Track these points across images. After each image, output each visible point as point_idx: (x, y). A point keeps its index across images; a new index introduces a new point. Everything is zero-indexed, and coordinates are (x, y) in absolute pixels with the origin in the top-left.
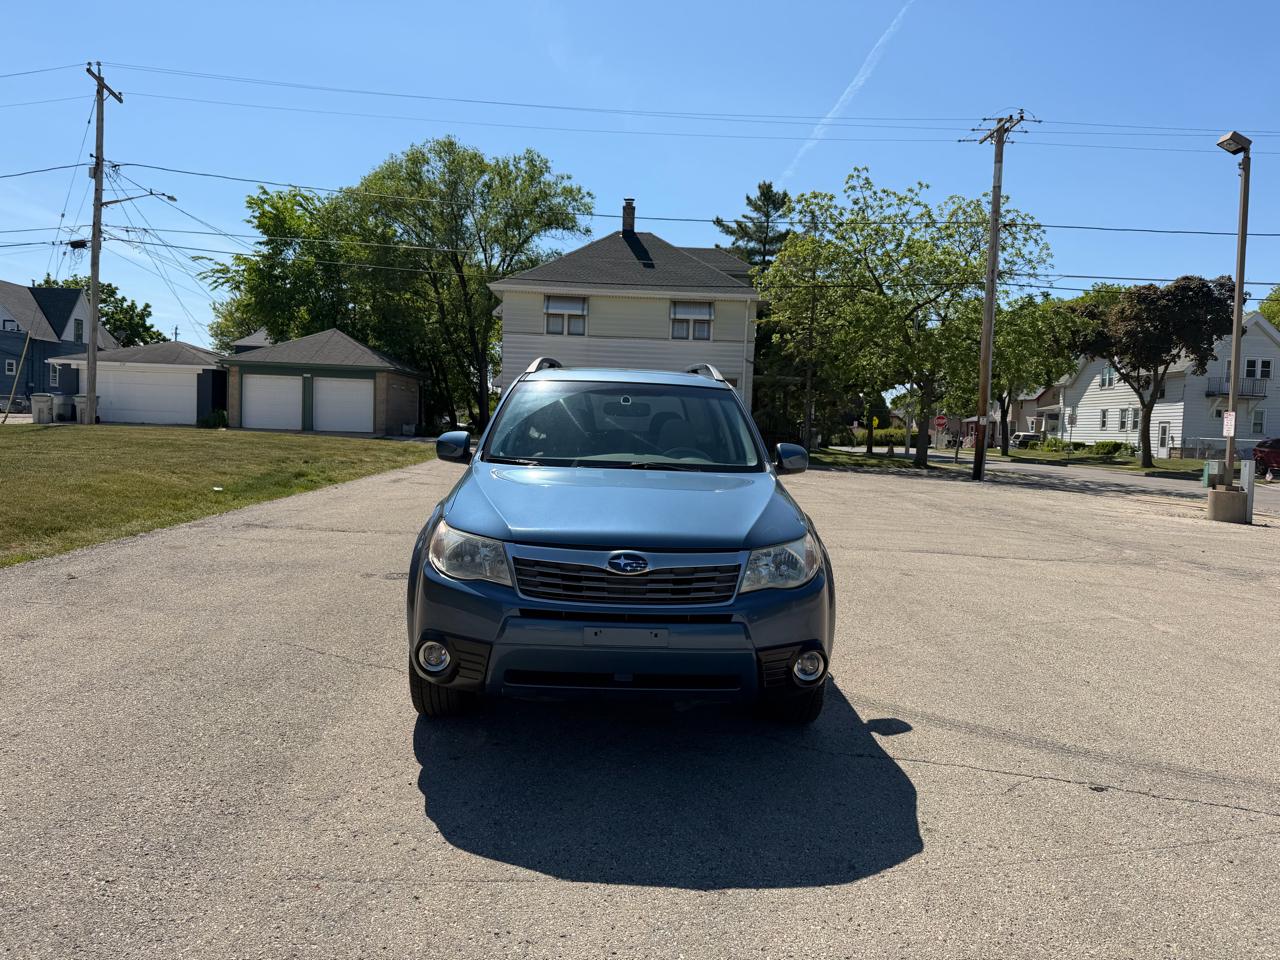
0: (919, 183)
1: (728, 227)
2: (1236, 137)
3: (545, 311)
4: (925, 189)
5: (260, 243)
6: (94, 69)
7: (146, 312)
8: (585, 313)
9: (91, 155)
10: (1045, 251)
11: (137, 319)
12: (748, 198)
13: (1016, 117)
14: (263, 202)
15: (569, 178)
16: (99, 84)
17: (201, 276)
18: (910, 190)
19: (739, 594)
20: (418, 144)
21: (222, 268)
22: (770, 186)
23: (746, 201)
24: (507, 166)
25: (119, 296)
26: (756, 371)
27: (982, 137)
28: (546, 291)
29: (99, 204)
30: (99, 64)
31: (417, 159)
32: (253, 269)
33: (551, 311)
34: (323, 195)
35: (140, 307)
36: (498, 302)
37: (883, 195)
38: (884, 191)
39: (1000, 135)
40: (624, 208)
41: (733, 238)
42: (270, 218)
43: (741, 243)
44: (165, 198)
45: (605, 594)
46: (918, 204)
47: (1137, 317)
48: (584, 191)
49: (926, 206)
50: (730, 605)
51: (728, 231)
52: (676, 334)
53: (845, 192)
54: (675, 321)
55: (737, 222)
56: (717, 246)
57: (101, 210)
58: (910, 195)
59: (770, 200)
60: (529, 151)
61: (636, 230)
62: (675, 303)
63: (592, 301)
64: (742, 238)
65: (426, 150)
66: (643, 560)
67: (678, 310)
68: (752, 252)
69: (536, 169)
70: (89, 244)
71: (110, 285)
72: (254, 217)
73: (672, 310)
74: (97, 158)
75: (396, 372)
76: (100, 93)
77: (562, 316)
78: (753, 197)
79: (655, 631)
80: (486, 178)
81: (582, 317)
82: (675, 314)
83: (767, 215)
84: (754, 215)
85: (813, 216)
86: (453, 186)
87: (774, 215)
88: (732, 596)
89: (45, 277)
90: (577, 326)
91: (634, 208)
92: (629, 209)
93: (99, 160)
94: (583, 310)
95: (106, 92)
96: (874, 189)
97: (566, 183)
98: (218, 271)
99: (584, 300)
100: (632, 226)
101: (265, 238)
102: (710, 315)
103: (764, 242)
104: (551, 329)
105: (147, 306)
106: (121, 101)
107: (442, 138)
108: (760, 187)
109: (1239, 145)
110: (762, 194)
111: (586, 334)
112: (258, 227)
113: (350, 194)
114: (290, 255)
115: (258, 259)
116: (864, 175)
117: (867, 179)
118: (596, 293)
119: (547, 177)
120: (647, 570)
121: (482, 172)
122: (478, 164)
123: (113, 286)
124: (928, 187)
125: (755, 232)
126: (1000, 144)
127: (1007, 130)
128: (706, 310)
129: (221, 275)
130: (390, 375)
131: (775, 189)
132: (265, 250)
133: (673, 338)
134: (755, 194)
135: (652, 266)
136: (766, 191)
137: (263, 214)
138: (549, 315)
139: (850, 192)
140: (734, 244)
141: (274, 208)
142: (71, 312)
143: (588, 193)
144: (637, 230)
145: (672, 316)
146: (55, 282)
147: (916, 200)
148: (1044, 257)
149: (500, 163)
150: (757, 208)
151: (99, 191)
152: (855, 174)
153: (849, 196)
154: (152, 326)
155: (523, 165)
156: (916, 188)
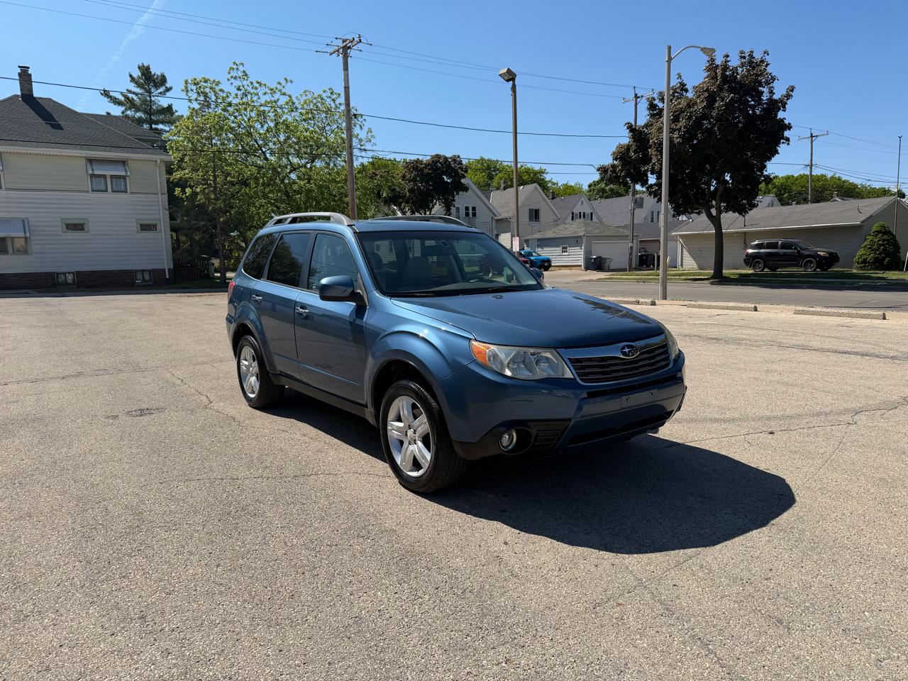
0: (285, 79)
1: (115, 98)
2: (509, 71)
4: (289, 83)
10: (370, 134)
12: (131, 76)
13: (357, 39)
18: (279, 83)
22: (148, 68)
23: (130, 78)
26: (172, 218)
27: (332, 51)
37: (257, 85)
38: (259, 83)
39: (345, 50)
40: (19, 74)
41: (123, 108)
43: (128, 112)
46: (284, 94)
47: (414, 180)
49: (290, 96)
51: (116, 101)
52: (94, 188)
53: (228, 80)
54: (92, 176)
55: (122, 93)
56: (108, 114)
58: (279, 86)
59: (149, 80)
61: (34, 96)
62: (90, 161)
64: (130, 109)
67: (94, 167)
68: (140, 121)
73: (89, 167)
78: (135, 76)
82: (93, 170)
83: (149, 92)
84: (138, 90)
85: (206, 95)
87: (155, 92)
91: (30, 75)
92: (25, 76)
96: (250, 80)
100: (31, 91)
102: (126, 171)
103: (149, 112)
108: (139, 68)
109: (510, 76)
110: (143, 74)
116: (241, 68)
117: (244, 72)
118: (8, 150)
124: (291, 81)
125: (142, 104)
126: (346, 57)
127: (349, 48)
128: (121, 167)
131: (153, 71)
133: (92, 191)
134: (137, 74)
135: (59, 127)
136: (145, 71)
139: (233, 80)
140: (123, 113)
144: (36, 94)
145: (90, 172)
147: (283, 91)
148: (370, 137)
150: (139, 85)
152: (235, 67)
153: (232, 84)
156: (283, 82)
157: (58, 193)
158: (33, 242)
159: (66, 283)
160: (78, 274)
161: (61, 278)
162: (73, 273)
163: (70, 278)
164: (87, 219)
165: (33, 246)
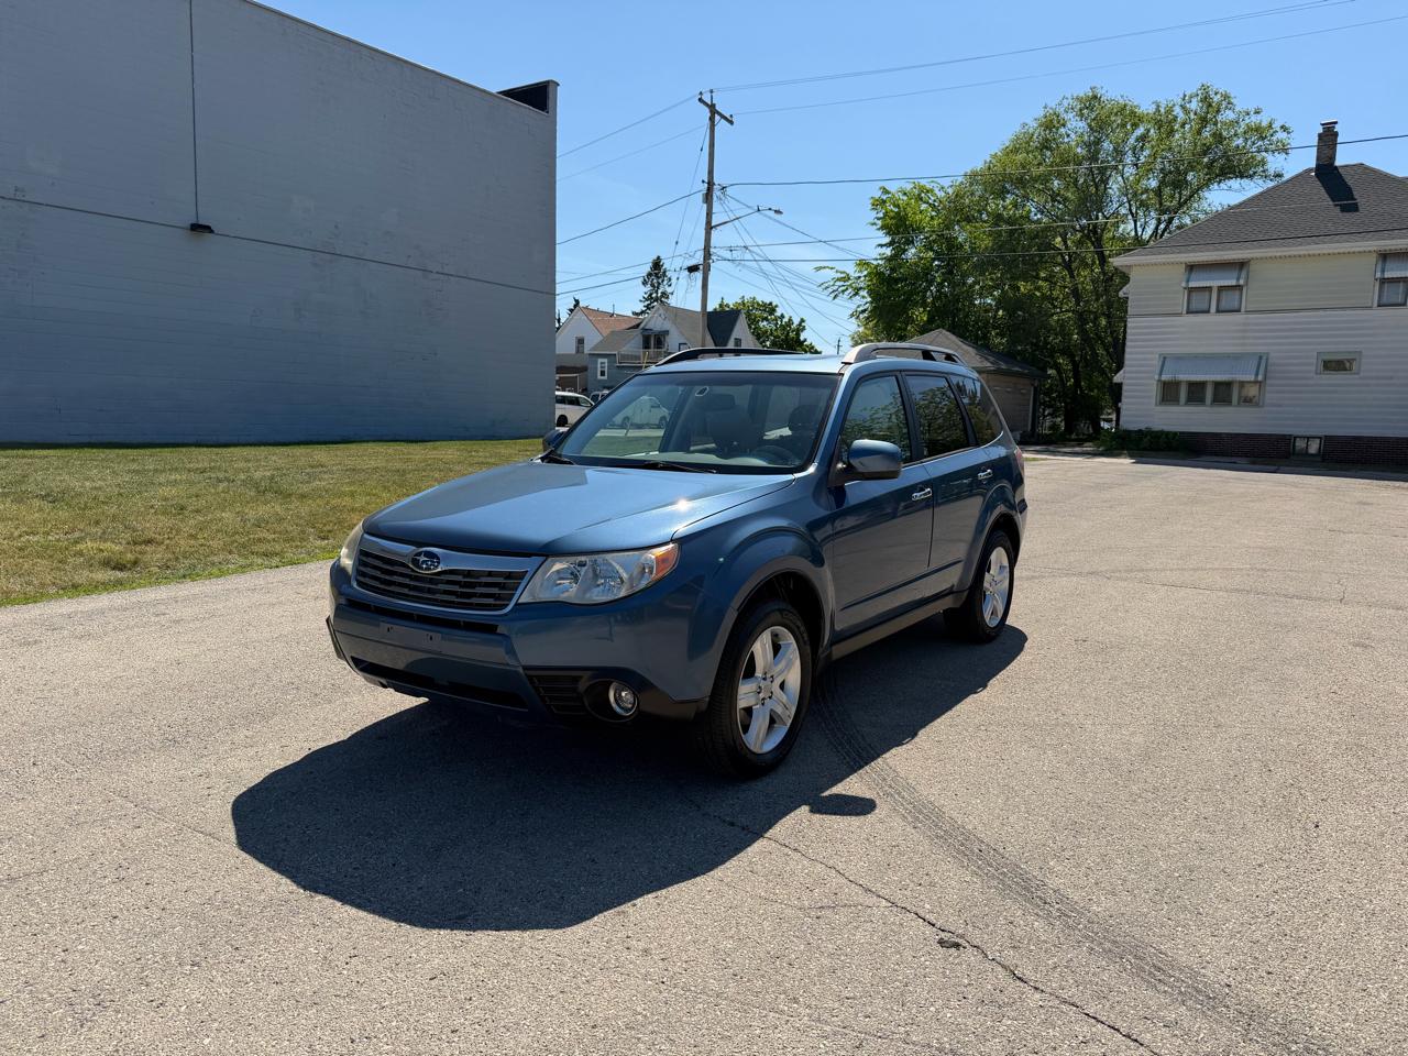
3: (1184, 285)
5: (882, 246)
6: (707, 98)
7: (801, 328)
8: (1241, 282)
9: (703, 182)
11: (792, 335)
14: (884, 202)
15: (1257, 113)
16: (711, 111)
17: (823, 287)
19: (516, 604)
20: (1052, 104)
21: (843, 275)
24: (1169, 110)
25: (778, 314)
28: (1187, 260)
29: (709, 228)
30: (712, 92)
31: (1052, 123)
32: (876, 274)
33: (1192, 284)
34: (946, 183)
35: (796, 321)
36: (1125, 279)
40: (1320, 135)
42: (892, 218)
44: (772, 213)
45: (406, 591)
48: (1276, 126)
50: (506, 615)
52: (1385, 301)
54: (1383, 281)
57: (710, 233)
60: (1204, 88)
61: (1338, 163)
62: (1385, 256)
63: (1253, 267)
65: (1061, 110)
66: (438, 558)
67: (1389, 265)
69: (1210, 106)
70: (701, 267)
71: (771, 304)
72: (878, 219)
73: (1379, 268)
74: (708, 183)
75: (998, 372)
76: (712, 119)
77: (1209, 289)
79: (430, 634)
80: (1140, 131)
81: (1238, 287)
82: (1383, 272)
86: (1093, 147)
88: (508, 605)
89: (719, 301)
90: (1230, 300)
91: (1336, 134)
92: (1328, 137)
93: (711, 184)
94: (1238, 279)
95: (717, 117)
97: (1254, 120)
98: (838, 280)
99: (1241, 265)
100: (1333, 158)
101: (887, 239)
104: (1194, 306)
105: (802, 321)
106: (731, 123)
107: (1083, 91)
111: (1243, 309)
112: (882, 228)
113: (973, 177)
114: (911, 252)
115: (880, 262)
118: (1258, 255)
119: (1228, 115)
120: (439, 570)
121: (1135, 126)
122: (1132, 117)
123: (774, 304)
129: (842, 283)
130: (990, 377)
132: (888, 252)
133: (1380, 306)
135: (1354, 208)
137: (886, 214)
138: (1191, 290)
141: (895, 206)
142: (731, 330)
143: (1282, 127)
144: (1340, 162)
145: (1378, 275)
146: (727, 306)
149: (1162, 110)
151: (709, 214)
154: (805, 340)
155: (1194, 105)
157: (1321, 313)
158: (1268, 388)
159: (1305, 453)
160: (1328, 441)
161: (1300, 444)
162: (1320, 438)
163: (1314, 448)
164: (1360, 352)
165: (1267, 395)
